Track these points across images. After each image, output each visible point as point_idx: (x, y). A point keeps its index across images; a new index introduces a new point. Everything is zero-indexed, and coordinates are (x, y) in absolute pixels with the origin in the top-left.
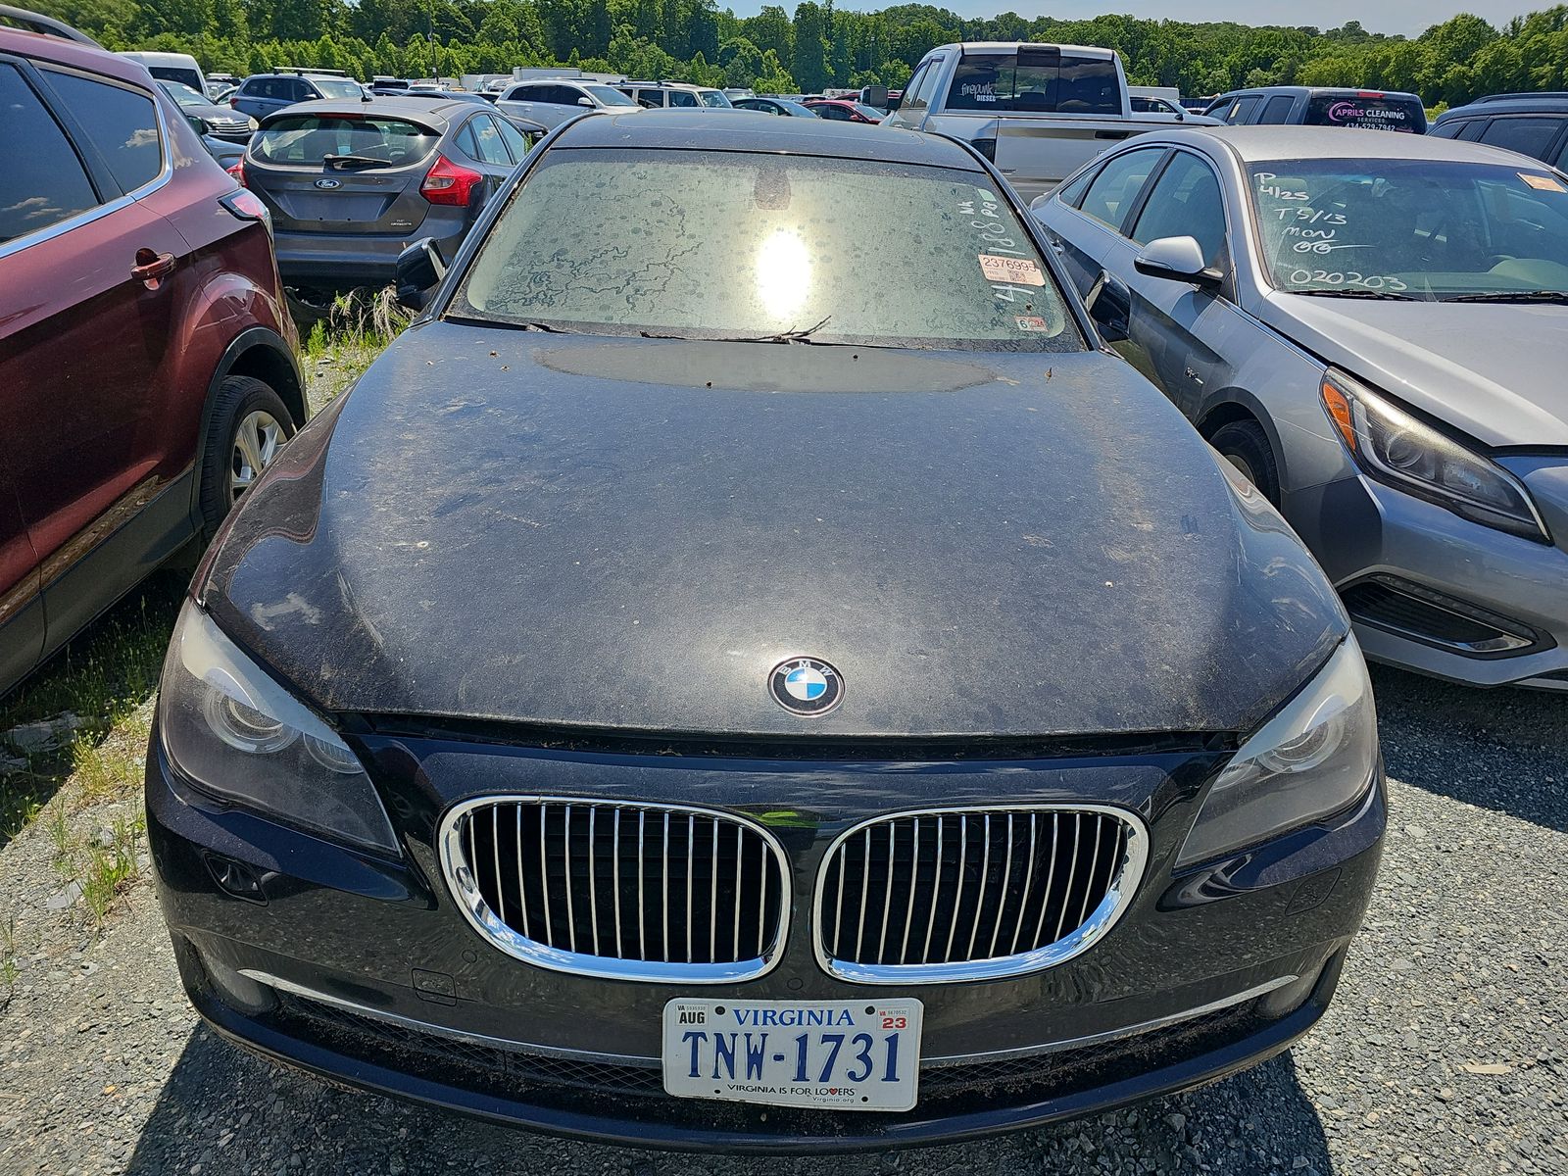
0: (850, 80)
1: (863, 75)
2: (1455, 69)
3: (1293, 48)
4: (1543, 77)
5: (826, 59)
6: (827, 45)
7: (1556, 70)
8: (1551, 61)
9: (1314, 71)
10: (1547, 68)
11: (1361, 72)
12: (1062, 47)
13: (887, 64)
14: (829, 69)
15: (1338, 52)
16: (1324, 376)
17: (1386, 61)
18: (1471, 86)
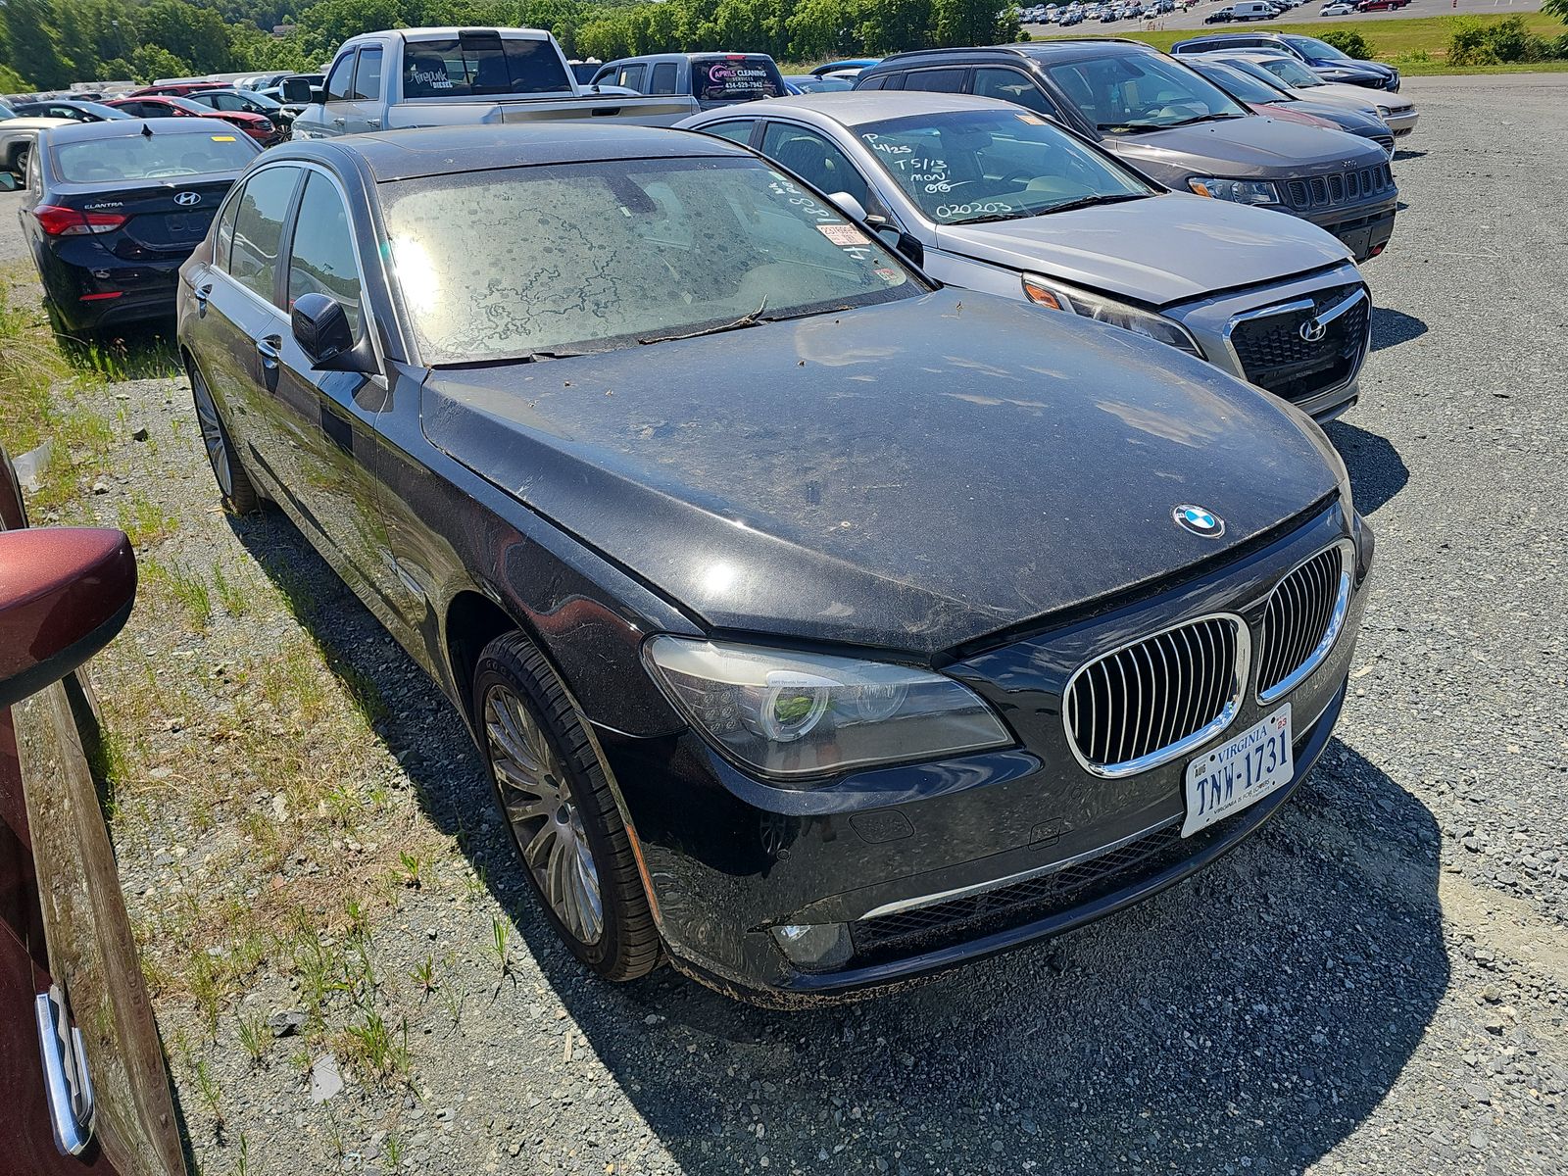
0: (98, 71)
1: (112, 64)
2: (704, 26)
3: (564, 13)
4: (771, 29)
5: (56, 49)
6: (54, 34)
7: (780, 21)
8: (773, 13)
9: (591, 35)
10: (772, 21)
11: (630, 33)
12: (500, 30)
13: (138, 51)
14: (66, 60)
15: (605, 15)
16: (1023, 281)
17: (647, 21)
18: (721, 40)
